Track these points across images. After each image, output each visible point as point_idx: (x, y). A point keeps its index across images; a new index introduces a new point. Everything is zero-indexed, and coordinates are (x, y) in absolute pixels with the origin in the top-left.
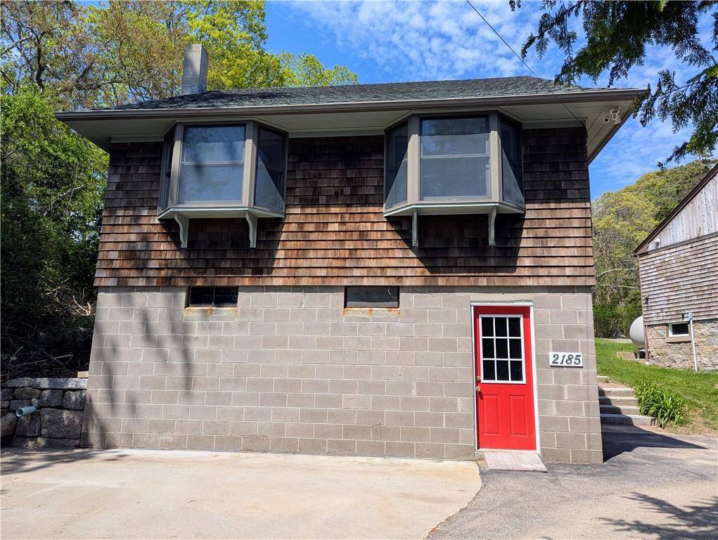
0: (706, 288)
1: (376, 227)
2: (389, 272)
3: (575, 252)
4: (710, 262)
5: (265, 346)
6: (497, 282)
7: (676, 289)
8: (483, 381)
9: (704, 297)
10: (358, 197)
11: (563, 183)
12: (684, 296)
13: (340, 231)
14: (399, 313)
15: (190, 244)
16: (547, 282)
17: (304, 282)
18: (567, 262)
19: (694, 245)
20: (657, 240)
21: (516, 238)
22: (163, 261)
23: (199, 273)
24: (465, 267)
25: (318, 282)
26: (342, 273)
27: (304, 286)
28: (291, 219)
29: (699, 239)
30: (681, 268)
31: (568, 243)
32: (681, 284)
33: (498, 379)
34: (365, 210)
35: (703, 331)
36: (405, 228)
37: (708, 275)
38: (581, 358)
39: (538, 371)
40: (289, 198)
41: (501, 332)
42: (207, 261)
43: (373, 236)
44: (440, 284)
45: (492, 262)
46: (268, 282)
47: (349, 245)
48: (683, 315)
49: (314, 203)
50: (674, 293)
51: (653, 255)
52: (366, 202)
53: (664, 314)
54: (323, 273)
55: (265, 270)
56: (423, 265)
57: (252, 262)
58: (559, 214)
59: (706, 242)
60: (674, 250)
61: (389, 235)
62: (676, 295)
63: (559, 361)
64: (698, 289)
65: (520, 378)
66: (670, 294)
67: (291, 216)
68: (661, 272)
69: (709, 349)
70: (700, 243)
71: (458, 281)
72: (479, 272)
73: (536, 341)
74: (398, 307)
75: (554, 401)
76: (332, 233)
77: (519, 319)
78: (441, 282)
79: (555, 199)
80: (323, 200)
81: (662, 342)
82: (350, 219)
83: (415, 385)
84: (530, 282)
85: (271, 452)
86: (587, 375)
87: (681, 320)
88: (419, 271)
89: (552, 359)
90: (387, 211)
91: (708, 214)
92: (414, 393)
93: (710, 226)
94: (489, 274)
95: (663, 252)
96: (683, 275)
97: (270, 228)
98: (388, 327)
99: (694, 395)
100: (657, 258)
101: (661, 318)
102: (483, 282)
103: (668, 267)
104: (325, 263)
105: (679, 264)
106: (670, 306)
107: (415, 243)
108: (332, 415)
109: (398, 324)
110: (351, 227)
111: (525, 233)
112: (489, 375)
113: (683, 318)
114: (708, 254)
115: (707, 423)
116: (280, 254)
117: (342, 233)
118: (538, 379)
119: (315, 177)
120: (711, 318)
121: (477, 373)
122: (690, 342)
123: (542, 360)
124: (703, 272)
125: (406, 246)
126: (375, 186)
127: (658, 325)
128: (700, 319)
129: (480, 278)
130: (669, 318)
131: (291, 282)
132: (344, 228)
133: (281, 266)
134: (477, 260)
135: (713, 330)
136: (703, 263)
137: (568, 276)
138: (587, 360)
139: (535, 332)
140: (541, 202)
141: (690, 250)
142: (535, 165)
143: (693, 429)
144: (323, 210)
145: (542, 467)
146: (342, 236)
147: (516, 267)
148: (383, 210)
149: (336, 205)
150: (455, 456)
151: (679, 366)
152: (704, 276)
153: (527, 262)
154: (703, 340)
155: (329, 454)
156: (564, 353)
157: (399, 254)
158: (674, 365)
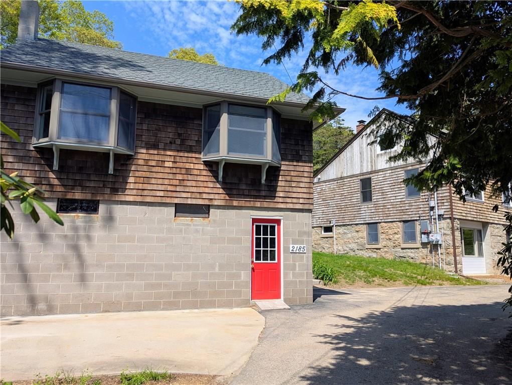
0: (343, 207)
1: (197, 166)
2: (205, 196)
3: (305, 190)
4: (346, 192)
5: (118, 241)
6: (265, 205)
7: (328, 206)
8: (255, 262)
9: (342, 212)
10: (185, 146)
11: (300, 151)
12: (332, 210)
13: (173, 167)
14: (209, 221)
15: (60, 167)
16: (291, 206)
17: (148, 199)
18: (301, 195)
19: (339, 181)
20: (319, 176)
21: (276, 180)
22: (38, 179)
23: (69, 189)
24: (248, 195)
25: (158, 200)
26: (174, 195)
27: (148, 202)
28: (139, 156)
29: (341, 178)
30: (331, 194)
31: (302, 185)
32: (330, 203)
33: (263, 260)
34: (190, 155)
35: (340, 231)
36: (214, 169)
37: (344, 199)
38: (305, 248)
39: (284, 255)
40: (138, 142)
41: (265, 233)
42: (75, 180)
43: (196, 172)
44: (234, 205)
45: (263, 193)
46: (123, 198)
47: (180, 177)
48: (330, 221)
49: (155, 146)
50: (326, 209)
51: (317, 185)
52: (190, 150)
53: (320, 221)
54: (162, 194)
55: (120, 190)
56: (225, 193)
57: (110, 184)
58: (298, 169)
59: (345, 180)
60: (328, 183)
61: (204, 173)
62: (327, 210)
63: (295, 250)
64: (339, 207)
65: (274, 259)
66: (324, 209)
67: (139, 154)
68: (320, 196)
69: (342, 241)
70: (342, 181)
71: (245, 203)
72: (256, 199)
73: (284, 239)
74: (209, 218)
75: (291, 272)
76: (168, 168)
77: (275, 226)
78: (235, 203)
79: (296, 160)
80: (161, 145)
81: (318, 237)
82: (180, 160)
83: (218, 265)
84: (282, 206)
85: (123, 311)
86: (307, 257)
87: (329, 225)
88: (222, 196)
89: (291, 249)
90: (204, 157)
91: (347, 164)
92: (217, 270)
93: (347, 171)
94: (261, 200)
95: (322, 184)
96: (332, 199)
97: (124, 161)
98: (203, 230)
99: (339, 268)
100: (319, 187)
101: (318, 223)
102: (258, 204)
103: (324, 193)
104: (163, 188)
105: (330, 192)
106: (324, 216)
107: (220, 179)
108: (165, 285)
109: (209, 228)
110: (181, 165)
111: (280, 178)
112: (258, 258)
113: (330, 223)
114: (345, 187)
115: (347, 282)
116: (131, 180)
117: (174, 169)
118: (283, 260)
119: (156, 130)
120: (344, 224)
121: (252, 257)
122: (333, 237)
123: (286, 249)
124: (342, 197)
125: (215, 181)
126: (196, 141)
127: (317, 227)
128: (339, 224)
129: (256, 203)
130: (323, 223)
131: (139, 199)
132: (176, 165)
133: (132, 188)
134: (255, 192)
135: (345, 231)
136: (343, 192)
137: (301, 204)
138: (308, 249)
139: (283, 234)
140: (290, 161)
141: (336, 184)
142: (287, 139)
143: (341, 286)
144: (162, 152)
145: (287, 307)
146: (174, 171)
147: (275, 197)
148: (201, 156)
149: (170, 150)
150: (239, 305)
151: (326, 251)
152: (343, 200)
153: (281, 194)
154: (340, 236)
155: (163, 309)
156: (297, 246)
157: (211, 185)
158: (324, 251)
